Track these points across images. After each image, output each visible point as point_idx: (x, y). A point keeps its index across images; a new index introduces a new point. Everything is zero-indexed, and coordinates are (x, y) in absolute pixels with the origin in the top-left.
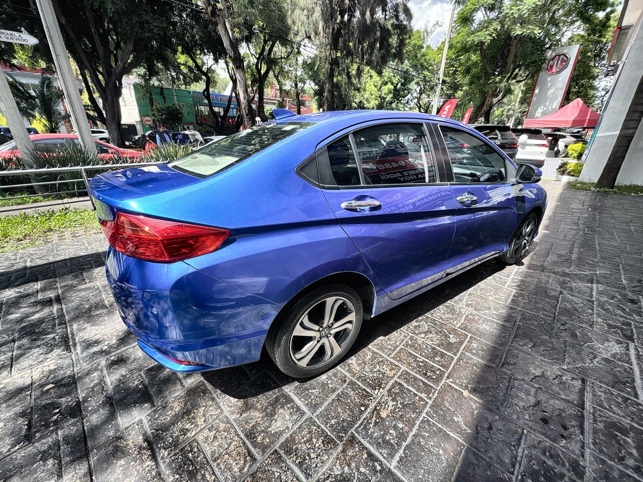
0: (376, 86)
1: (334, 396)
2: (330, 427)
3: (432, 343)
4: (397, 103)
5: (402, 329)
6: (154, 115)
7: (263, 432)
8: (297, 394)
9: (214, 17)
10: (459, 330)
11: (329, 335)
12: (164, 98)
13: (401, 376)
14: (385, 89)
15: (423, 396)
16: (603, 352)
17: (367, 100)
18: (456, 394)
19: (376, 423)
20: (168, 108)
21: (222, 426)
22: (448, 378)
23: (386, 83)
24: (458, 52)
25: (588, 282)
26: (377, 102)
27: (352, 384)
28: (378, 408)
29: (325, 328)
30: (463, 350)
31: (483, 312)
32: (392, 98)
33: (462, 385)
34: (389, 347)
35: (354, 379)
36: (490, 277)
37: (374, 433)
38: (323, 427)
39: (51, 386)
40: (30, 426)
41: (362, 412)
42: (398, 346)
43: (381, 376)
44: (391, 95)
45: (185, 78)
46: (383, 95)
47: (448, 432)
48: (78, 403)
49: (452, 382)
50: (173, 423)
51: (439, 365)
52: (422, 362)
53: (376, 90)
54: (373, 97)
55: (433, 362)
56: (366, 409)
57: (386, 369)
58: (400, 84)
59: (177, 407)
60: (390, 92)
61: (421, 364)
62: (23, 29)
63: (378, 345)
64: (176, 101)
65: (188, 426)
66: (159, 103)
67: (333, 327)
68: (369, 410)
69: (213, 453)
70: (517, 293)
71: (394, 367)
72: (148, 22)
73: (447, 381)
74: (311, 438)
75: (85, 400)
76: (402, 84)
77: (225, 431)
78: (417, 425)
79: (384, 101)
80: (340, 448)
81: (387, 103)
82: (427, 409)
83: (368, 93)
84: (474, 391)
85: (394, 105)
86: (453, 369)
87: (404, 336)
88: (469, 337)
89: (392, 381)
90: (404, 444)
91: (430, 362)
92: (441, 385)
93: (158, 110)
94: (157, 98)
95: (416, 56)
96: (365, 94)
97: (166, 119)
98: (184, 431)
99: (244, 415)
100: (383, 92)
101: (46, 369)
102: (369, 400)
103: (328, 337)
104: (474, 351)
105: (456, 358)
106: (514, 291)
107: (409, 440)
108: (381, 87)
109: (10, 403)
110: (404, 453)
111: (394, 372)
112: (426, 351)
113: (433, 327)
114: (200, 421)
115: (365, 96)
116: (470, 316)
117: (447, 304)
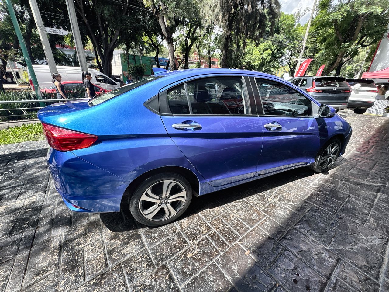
0: (260, 52)
1: (165, 239)
2: (155, 257)
3: (239, 217)
4: (274, 62)
5: (224, 206)
6: (129, 71)
7: (117, 252)
8: (145, 235)
9: (157, 15)
10: (262, 211)
11: (167, 203)
12: (135, 61)
13: (210, 234)
14: (266, 53)
15: (219, 249)
16: (364, 242)
17: (253, 61)
18: (240, 252)
19: (182, 260)
20: (137, 67)
21: (98, 245)
22: (240, 241)
23: (267, 49)
24: (318, 28)
25: (374, 191)
26: (259, 62)
27: (179, 234)
28: (187, 251)
29: (164, 198)
30: (258, 225)
31: (283, 202)
32: (270, 59)
33: (247, 247)
34: (211, 216)
35: (181, 232)
36: (299, 180)
37: (179, 265)
38: (151, 256)
39: (30, 209)
40: (13, 227)
41: (177, 252)
42: (216, 216)
43: (198, 232)
44: (270, 57)
45: (146, 49)
46: (264, 57)
47: (225, 274)
48: (38, 220)
49: (241, 244)
50: (76, 238)
51: (238, 232)
52: (227, 228)
53: (260, 54)
54: (257, 58)
55: (235, 229)
56: (180, 250)
57: (202, 229)
58: (276, 50)
59: (81, 231)
60: (269, 55)
61: (226, 229)
62: (61, 27)
63: (204, 213)
64: (141, 63)
65: (82, 242)
66: (132, 64)
67: (170, 198)
68: (182, 251)
69: (88, 258)
70: (314, 193)
71: (208, 228)
72: (125, 20)
73: (238, 243)
74: (142, 261)
75: (41, 219)
76: (278, 50)
77: (98, 248)
78: (207, 266)
79: (265, 61)
80: (155, 270)
81: (267, 62)
82: (218, 257)
83: (254, 56)
84: (254, 252)
85: (271, 64)
86: (245, 236)
87: (223, 210)
88: (266, 217)
89: (204, 237)
90: (194, 276)
91: (233, 229)
92: (233, 244)
93: (132, 68)
94: (131, 61)
95: (289, 32)
96: (252, 56)
97: (135, 73)
98: (79, 244)
99: (112, 241)
100: (264, 55)
101: (31, 201)
102: (184, 246)
103: (166, 204)
104: (266, 227)
105: (251, 229)
106: (313, 191)
107: (198, 274)
108: (263, 52)
109: (10, 215)
110: (191, 281)
111: (207, 231)
112: (233, 222)
113: (245, 207)
114: (89, 240)
115: (252, 58)
116: (273, 204)
117: (260, 194)
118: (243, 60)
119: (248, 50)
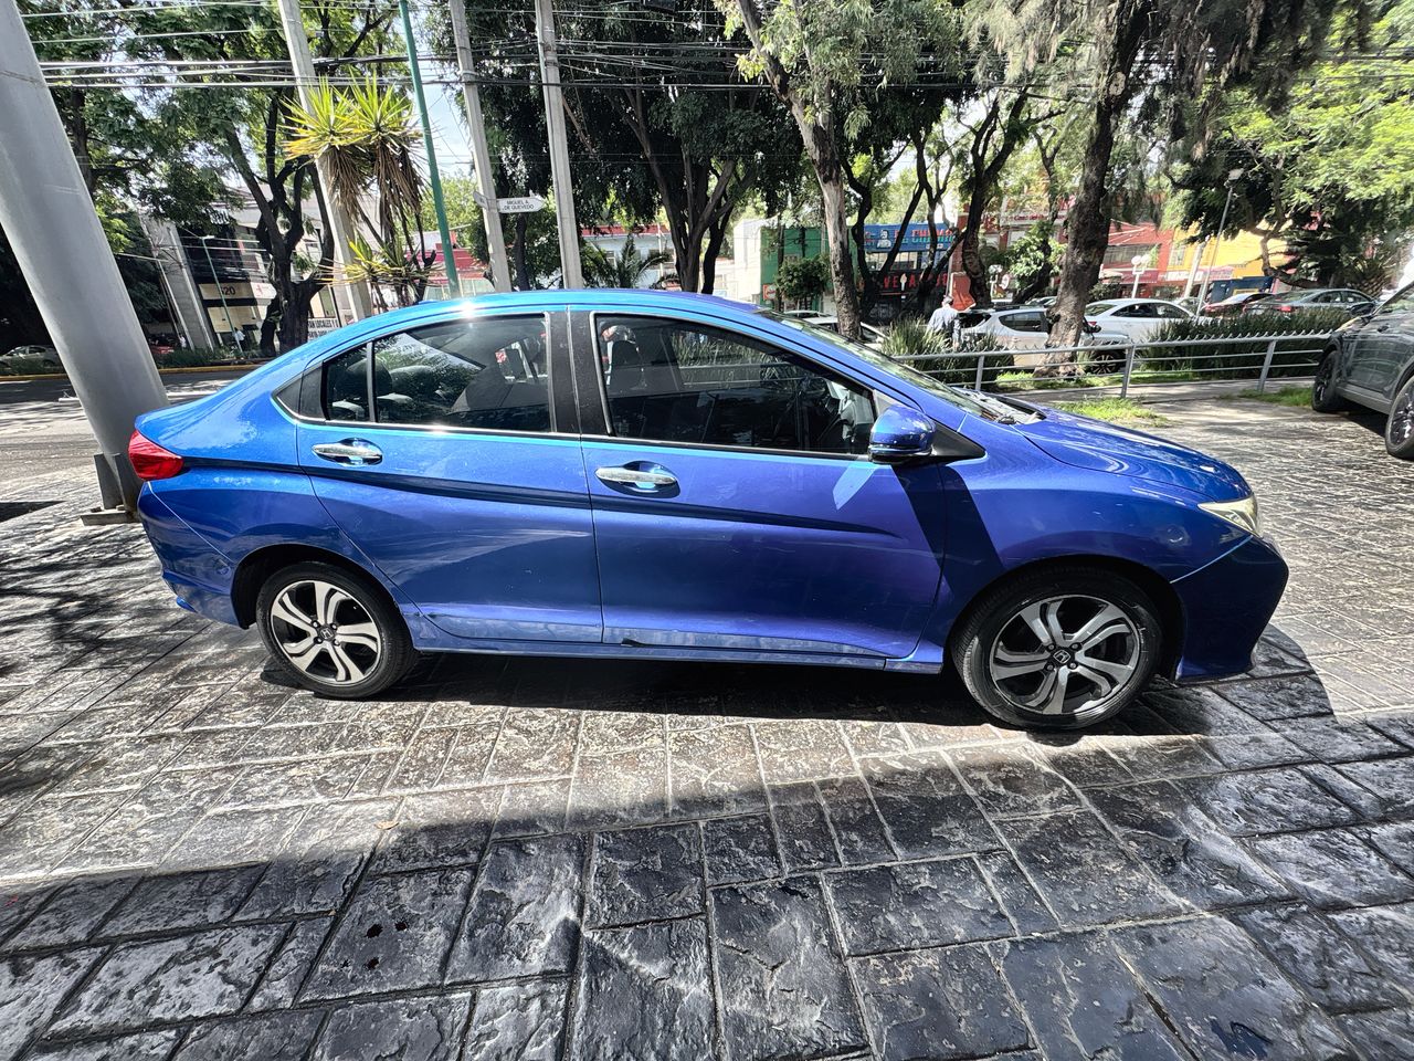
1: (305, 724)
2: (249, 746)
5: (510, 708)
6: (779, 281)
7: (221, 712)
8: (291, 703)
9: (786, 94)
10: (577, 760)
11: (336, 642)
12: (804, 247)
15: (354, 788)
17: (1366, 177)
18: (379, 814)
19: (274, 773)
20: (807, 264)
21: (219, 691)
22: (417, 795)
28: (303, 763)
29: (323, 626)
30: (510, 784)
31: (683, 764)
33: (408, 814)
34: (449, 719)
35: (348, 724)
36: (867, 724)
37: (256, 778)
38: (248, 742)
41: (288, 755)
42: (457, 724)
43: (370, 739)
47: (290, 834)
49: (407, 802)
50: (210, 668)
51: (443, 776)
55: (447, 769)
56: (296, 755)
57: (389, 737)
59: (231, 658)
61: (430, 760)
63: (443, 708)
64: (823, 251)
65: (209, 676)
66: (794, 259)
67: (338, 632)
68: (295, 758)
69: (182, 705)
70: (851, 781)
71: (399, 741)
73: (407, 798)
77: (212, 695)
78: (290, 806)
82: (327, 801)
83: (1371, 151)
84: (402, 831)
86: (442, 792)
87: (490, 718)
88: (564, 777)
89: (367, 752)
90: (250, 806)
91: (444, 766)
92: (391, 794)
93: (788, 272)
94: (792, 249)
96: (1360, 154)
97: (799, 286)
98: (202, 678)
99: (240, 693)
102: (313, 751)
103: (333, 644)
104: (520, 797)
105: (478, 784)
107: (258, 808)
111: (388, 744)
112: (470, 751)
113: (551, 732)
114: (218, 678)
115: (1359, 164)
116: (641, 756)
117: (652, 717)
118: (1298, 180)
119: (1333, 130)
